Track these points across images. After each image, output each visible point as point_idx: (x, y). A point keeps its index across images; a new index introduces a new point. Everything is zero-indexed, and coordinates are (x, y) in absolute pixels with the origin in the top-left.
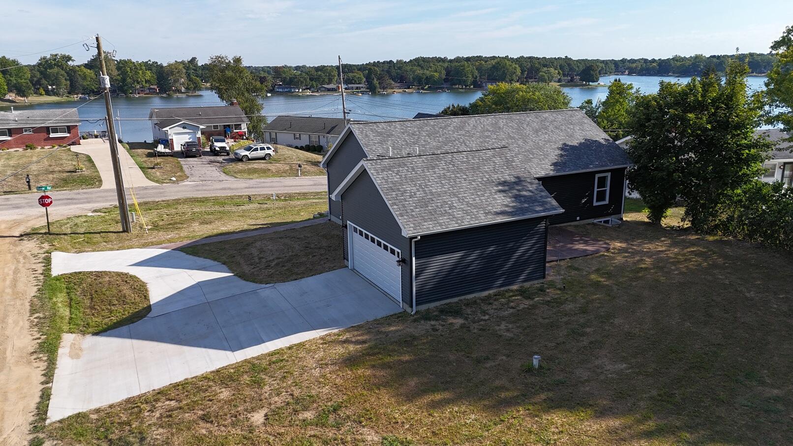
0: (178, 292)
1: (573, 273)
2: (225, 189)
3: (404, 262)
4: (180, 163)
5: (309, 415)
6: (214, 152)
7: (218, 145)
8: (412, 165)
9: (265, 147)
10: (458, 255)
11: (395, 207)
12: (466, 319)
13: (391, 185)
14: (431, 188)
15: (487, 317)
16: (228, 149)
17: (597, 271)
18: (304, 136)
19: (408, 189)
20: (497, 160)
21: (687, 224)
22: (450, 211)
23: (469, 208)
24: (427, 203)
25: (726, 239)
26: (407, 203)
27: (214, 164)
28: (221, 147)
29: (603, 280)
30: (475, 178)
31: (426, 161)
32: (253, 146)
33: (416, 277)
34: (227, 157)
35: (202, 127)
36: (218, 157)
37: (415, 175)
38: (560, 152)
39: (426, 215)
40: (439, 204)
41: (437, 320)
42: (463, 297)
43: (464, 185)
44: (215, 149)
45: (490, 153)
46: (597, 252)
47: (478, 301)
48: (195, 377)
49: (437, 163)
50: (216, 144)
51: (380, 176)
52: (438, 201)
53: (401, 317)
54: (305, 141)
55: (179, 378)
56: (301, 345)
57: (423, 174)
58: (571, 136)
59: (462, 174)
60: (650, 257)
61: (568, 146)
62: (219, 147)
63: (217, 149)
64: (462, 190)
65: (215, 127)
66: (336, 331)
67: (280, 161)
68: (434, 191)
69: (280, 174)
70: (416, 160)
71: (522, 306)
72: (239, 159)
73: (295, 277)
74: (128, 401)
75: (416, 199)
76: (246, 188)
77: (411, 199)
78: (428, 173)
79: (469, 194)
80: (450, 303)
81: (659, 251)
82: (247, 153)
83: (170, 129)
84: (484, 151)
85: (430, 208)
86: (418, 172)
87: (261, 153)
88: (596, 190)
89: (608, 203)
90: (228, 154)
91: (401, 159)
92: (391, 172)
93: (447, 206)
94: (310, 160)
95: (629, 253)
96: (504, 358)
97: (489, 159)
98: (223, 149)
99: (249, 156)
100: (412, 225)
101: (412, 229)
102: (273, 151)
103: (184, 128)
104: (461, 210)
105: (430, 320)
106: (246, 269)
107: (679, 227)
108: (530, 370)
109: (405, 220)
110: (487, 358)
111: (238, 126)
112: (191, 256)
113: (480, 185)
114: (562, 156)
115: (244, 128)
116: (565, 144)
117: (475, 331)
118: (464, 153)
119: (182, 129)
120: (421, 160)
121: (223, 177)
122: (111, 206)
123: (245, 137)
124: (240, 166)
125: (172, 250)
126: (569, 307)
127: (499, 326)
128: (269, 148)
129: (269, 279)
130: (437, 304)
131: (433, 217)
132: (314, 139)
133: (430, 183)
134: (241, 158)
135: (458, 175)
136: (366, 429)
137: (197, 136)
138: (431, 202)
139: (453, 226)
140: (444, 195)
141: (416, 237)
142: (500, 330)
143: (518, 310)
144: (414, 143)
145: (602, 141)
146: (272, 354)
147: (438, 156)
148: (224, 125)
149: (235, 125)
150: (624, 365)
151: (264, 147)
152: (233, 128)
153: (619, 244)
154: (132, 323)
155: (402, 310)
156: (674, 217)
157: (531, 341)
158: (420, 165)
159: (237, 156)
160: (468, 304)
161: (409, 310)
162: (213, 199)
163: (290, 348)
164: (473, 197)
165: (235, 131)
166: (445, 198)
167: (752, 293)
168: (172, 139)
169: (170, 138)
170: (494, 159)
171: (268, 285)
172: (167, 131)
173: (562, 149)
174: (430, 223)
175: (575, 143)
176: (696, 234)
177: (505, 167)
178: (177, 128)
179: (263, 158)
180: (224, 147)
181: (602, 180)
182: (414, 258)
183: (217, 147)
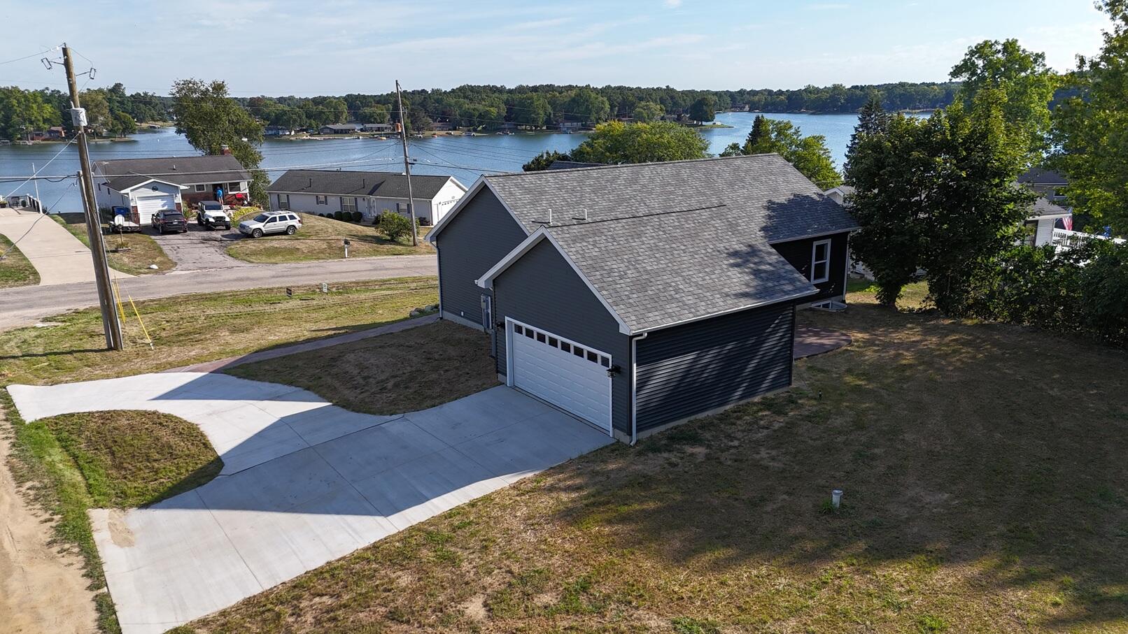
0: (256, 435)
1: (820, 376)
2: (241, 280)
3: (619, 372)
4: (155, 242)
5: (547, 598)
6: (205, 225)
7: (212, 214)
8: (610, 233)
9: (287, 215)
10: (691, 357)
11: (605, 292)
12: (709, 447)
13: (590, 262)
14: (644, 265)
15: (736, 443)
16: (227, 219)
17: (849, 371)
18: (333, 198)
19: (614, 266)
20: (717, 223)
21: (931, 305)
22: (677, 296)
23: (700, 291)
24: (644, 285)
25: (986, 322)
26: (619, 286)
27: (210, 242)
28: (217, 217)
29: (863, 383)
30: (697, 249)
31: (627, 227)
32: (268, 215)
33: (637, 392)
34: (227, 233)
35: (182, 187)
36: (214, 233)
37: (618, 247)
38: (767, 213)
39: (647, 302)
40: (660, 287)
41: (670, 451)
42: (692, 418)
43: (685, 258)
44: (207, 220)
45: (705, 214)
46: (838, 346)
47: (715, 421)
48: (343, 558)
49: (643, 229)
50: (208, 212)
51: (572, 249)
52: (658, 283)
53: (616, 449)
54: (334, 205)
55: (318, 562)
56: (487, 499)
57: (627, 245)
58: (775, 190)
59: (679, 244)
60: (908, 350)
61: (774, 203)
62: (213, 218)
63: (211, 220)
64: (684, 266)
65: (200, 187)
66: (530, 475)
67: (310, 236)
68: (649, 268)
69: (314, 255)
70: (613, 226)
71: (776, 426)
72: (247, 235)
73: (429, 402)
74: (248, 602)
75: (628, 280)
76: (274, 277)
77: (622, 281)
78: (634, 244)
79: (695, 272)
80: (678, 426)
81: (914, 341)
82: (260, 225)
83: (132, 190)
84: (697, 211)
85: (651, 293)
86: (621, 242)
87: (280, 225)
88: (814, 263)
89: (827, 280)
90: (228, 228)
91: (594, 224)
92: (585, 244)
93: (671, 289)
94: (354, 233)
95: (878, 345)
96: (785, 497)
97: (705, 223)
98: (219, 221)
99: (263, 229)
100: (634, 318)
101: (635, 323)
102: (299, 221)
103: (155, 189)
104: (690, 293)
105: (660, 452)
106: (350, 394)
107: (920, 309)
108: (829, 511)
109: (623, 311)
110: (763, 500)
111: (235, 186)
112: (246, 380)
113: (706, 258)
114: (770, 217)
115: (244, 188)
116: (770, 201)
117: (729, 463)
118: (673, 214)
119: (151, 191)
120: (620, 225)
121: (230, 262)
122: (70, 312)
123: (246, 202)
124: (251, 245)
125: (211, 372)
126: (838, 422)
127: (758, 453)
128: (292, 218)
129: (392, 408)
130: (662, 428)
131: (656, 304)
132: (349, 201)
133: (640, 258)
134: (250, 233)
135: (674, 245)
136: (641, 612)
137: (176, 201)
138: (650, 284)
139: (688, 318)
140: (664, 273)
141: (641, 335)
142: (762, 459)
143: (775, 431)
144: (578, 204)
145: (815, 196)
146: (450, 515)
147: (640, 219)
148: (214, 185)
149: (230, 183)
150: (946, 495)
151: (285, 216)
152: (227, 188)
153: (860, 335)
154: (199, 485)
155: (614, 441)
156: (913, 297)
157: (811, 471)
158: (621, 232)
159: (244, 231)
160: (705, 426)
161: (625, 439)
162: (231, 296)
163: (473, 504)
164: (700, 275)
165: (230, 193)
166: (665, 277)
167: (1055, 390)
168: (136, 207)
169: (132, 204)
170: (714, 222)
171: (394, 417)
172: (128, 194)
173: (768, 208)
174: (656, 313)
175: (782, 199)
176: (947, 317)
177: (730, 233)
178: (142, 189)
179: (285, 233)
180: (222, 217)
181: (821, 249)
182: (635, 365)
183: (210, 217)
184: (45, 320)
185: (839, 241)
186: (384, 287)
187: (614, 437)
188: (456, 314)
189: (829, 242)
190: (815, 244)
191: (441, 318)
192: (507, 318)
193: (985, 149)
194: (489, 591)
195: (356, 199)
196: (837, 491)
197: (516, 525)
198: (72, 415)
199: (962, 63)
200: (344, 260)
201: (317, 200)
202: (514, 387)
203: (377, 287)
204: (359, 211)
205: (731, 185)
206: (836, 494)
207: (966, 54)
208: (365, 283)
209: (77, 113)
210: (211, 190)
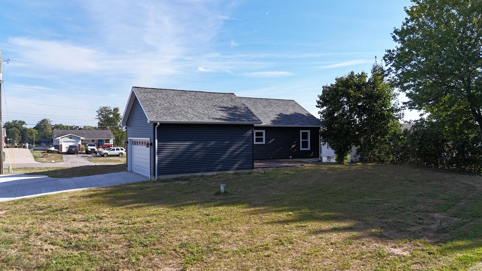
3: (151, 145)
4: (62, 156)
11: (146, 108)
12: (191, 182)
13: (147, 99)
19: (159, 102)
22: (185, 114)
23: (198, 114)
24: (170, 109)
26: (156, 107)
29: (292, 172)
30: (208, 103)
33: (158, 155)
36: (90, 155)
37: (166, 97)
39: (167, 113)
40: (178, 110)
41: (170, 182)
44: (88, 150)
46: (295, 166)
50: (89, 147)
51: (141, 95)
57: (172, 97)
58: (286, 111)
59: (200, 101)
61: (283, 114)
64: (197, 107)
65: (93, 141)
68: (177, 105)
70: (170, 91)
73: (89, 175)
75: (163, 106)
77: (159, 106)
78: (176, 97)
80: (184, 176)
82: (107, 151)
83: (61, 138)
87: (116, 152)
88: (301, 140)
89: (310, 149)
90: (96, 153)
95: (315, 167)
99: (109, 153)
100: (155, 117)
102: (125, 151)
103: (70, 138)
104: (192, 114)
105: (165, 182)
109: (151, 114)
111: (107, 141)
113: (210, 106)
119: (69, 139)
120: (173, 92)
121: (87, 162)
124: (101, 158)
128: (122, 149)
131: (171, 115)
133: (175, 101)
135: (197, 101)
137: (78, 144)
138: (173, 109)
141: (157, 124)
151: (119, 149)
153: (311, 165)
155: (149, 180)
159: (101, 154)
164: (203, 110)
166: (183, 108)
168: (62, 145)
169: (60, 144)
171: (67, 178)
173: (279, 115)
174: (168, 117)
177: (229, 102)
180: (94, 149)
181: (305, 136)
182: (156, 141)
185: (315, 131)
187: (151, 178)
189: (309, 130)
190: (301, 131)
192: (129, 138)
202: (131, 171)
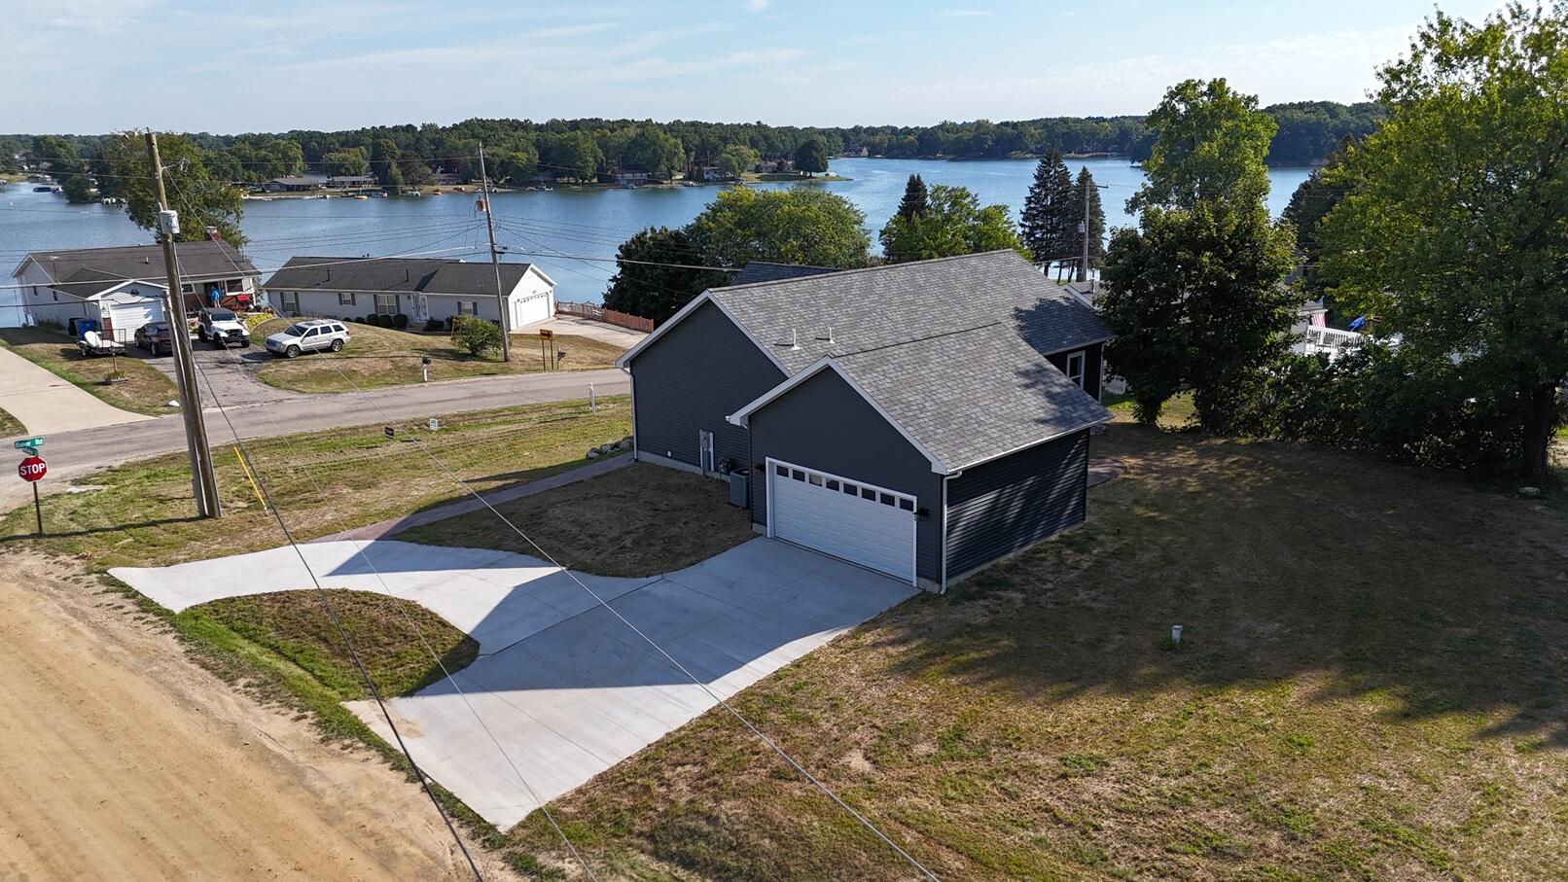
0: (497, 608)
1: (1108, 509)
2: (306, 417)
3: (926, 516)
6: (213, 342)
7: (223, 327)
8: (896, 361)
9: (331, 325)
10: (990, 496)
11: (910, 429)
12: (1023, 591)
13: (887, 395)
14: (940, 396)
15: (1050, 586)
16: (245, 333)
17: (1137, 502)
18: (364, 296)
19: (911, 399)
20: (997, 343)
21: (1195, 422)
22: (981, 429)
23: (1002, 423)
24: (946, 419)
25: (1260, 440)
26: (922, 421)
27: (230, 366)
28: (232, 331)
29: (1156, 514)
30: (986, 375)
31: (911, 353)
32: (306, 326)
33: (948, 535)
34: (246, 351)
36: (229, 352)
37: (908, 376)
38: (1017, 323)
39: (954, 437)
40: (962, 420)
41: (984, 598)
42: (997, 561)
43: (977, 386)
44: (217, 335)
45: (983, 333)
46: (1114, 474)
47: (1021, 565)
48: (682, 728)
49: (927, 354)
50: (216, 324)
51: (864, 382)
52: (959, 415)
53: (925, 598)
54: (365, 304)
55: (657, 734)
56: (809, 658)
57: (916, 374)
58: (1020, 295)
59: (967, 371)
60: (1190, 476)
61: (1021, 311)
62: (225, 331)
63: (223, 334)
64: (978, 395)
65: (187, 288)
66: (844, 632)
67: (363, 352)
68: (946, 399)
69: (376, 379)
70: (896, 352)
71: (1085, 565)
72: (278, 354)
73: (684, 561)
74: (602, 778)
75: (929, 414)
76: (347, 412)
77: (923, 415)
78: (923, 372)
79: (992, 401)
80: (982, 573)
81: (1193, 466)
82: (296, 340)
84: (974, 331)
85: (955, 426)
86: (910, 371)
87: (323, 340)
90: (245, 344)
91: (876, 352)
92: (876, 375)
93: (973, 421)
94: (419, 346)
95: (1156, 472)
96: (1121, 636)
97: (986, 344)
98: (236, 335)
99: (301, 346)
100: (946, 456)
101: (948, 461)
102: (347, 333)
103: (134, 293)
104: (992, 426)
105: (975, 599)
107: (1185, 427)
108: (1169, 647)
109: (934, 449)
110: (1099, 640)
112: (433, 547)
113: (997, 385)
114: (1025, 327)
116: (1017, 309)
117: (1051, 606)
118: (952, 336)
119: (129, 295)
120: (902, 351)
121: (273, 393)
122: (98, 471)
124: (288, 368)
125: (377, 540)
126: (1146, 558)
127: (1077, 595)
128: (338, 329)
129: (643, 569)
130: (968, 574)
131: (963, 440)
133: (934, 388)
134: (284, 351)
135: (962, 372)
136: (1024, 753)
137: (163, 309)
138: (952, 417)
139: (998, 452)
140: (961, 404)
141: (956, 474)
142: (1083, 601)
143: (1085, 571)
145: (1061, 301)
146: (777, 676)
147: (920, 343)
149: (228, 282)
150: (1277, 625)
151: (329, 327)
153: (1133, 461)
154: (462, 668)
155: (920, 591)
156: (1177, 413)
157: (1138, 610)
158: (906, 359)
159: (275, 349)
160: (1012, 568)
161: (933, 587)
162: (306, 440)
163: (797, 665)
164: (997, 404)
166: (963, 409)
167: (1352, 512)
168: (109, 318)
169: (103, 315)
170: (993, 343)
171: (651, 579)
172: (97, 301)
174: (967, 449)
175: (1029, 306)
176: (1218, 436)
177: (1013, 355)
178: (118, 294)
179: (329, 349)
180: (238, 330)
181: (1075, 362)
182: (946, 506)
183: (222, 330)
184: (76, 482)
185: (1093, 352)
186: (498, 420)
187: (918, 587)
188: (663, 456)
189: (1083, 354)
190: (1070, 357)
191: (637, 460)
192: (768, 459)
193: (1253, 247)
194: (863, 745)
195: (397, 297)
196: (1177, 627)
197: (857, 684)
198: (233, 600)
199: (1160, 107)
200: (425, 384)
201: (340, 299)
202: (776, 538)
203: (489, 420)
204: (402, 312)
205: (973, 290)
206: (1176, 629)
207: (1165, 97)
208: (472, 415)
209: (168, 218)
210: (202, 290)
